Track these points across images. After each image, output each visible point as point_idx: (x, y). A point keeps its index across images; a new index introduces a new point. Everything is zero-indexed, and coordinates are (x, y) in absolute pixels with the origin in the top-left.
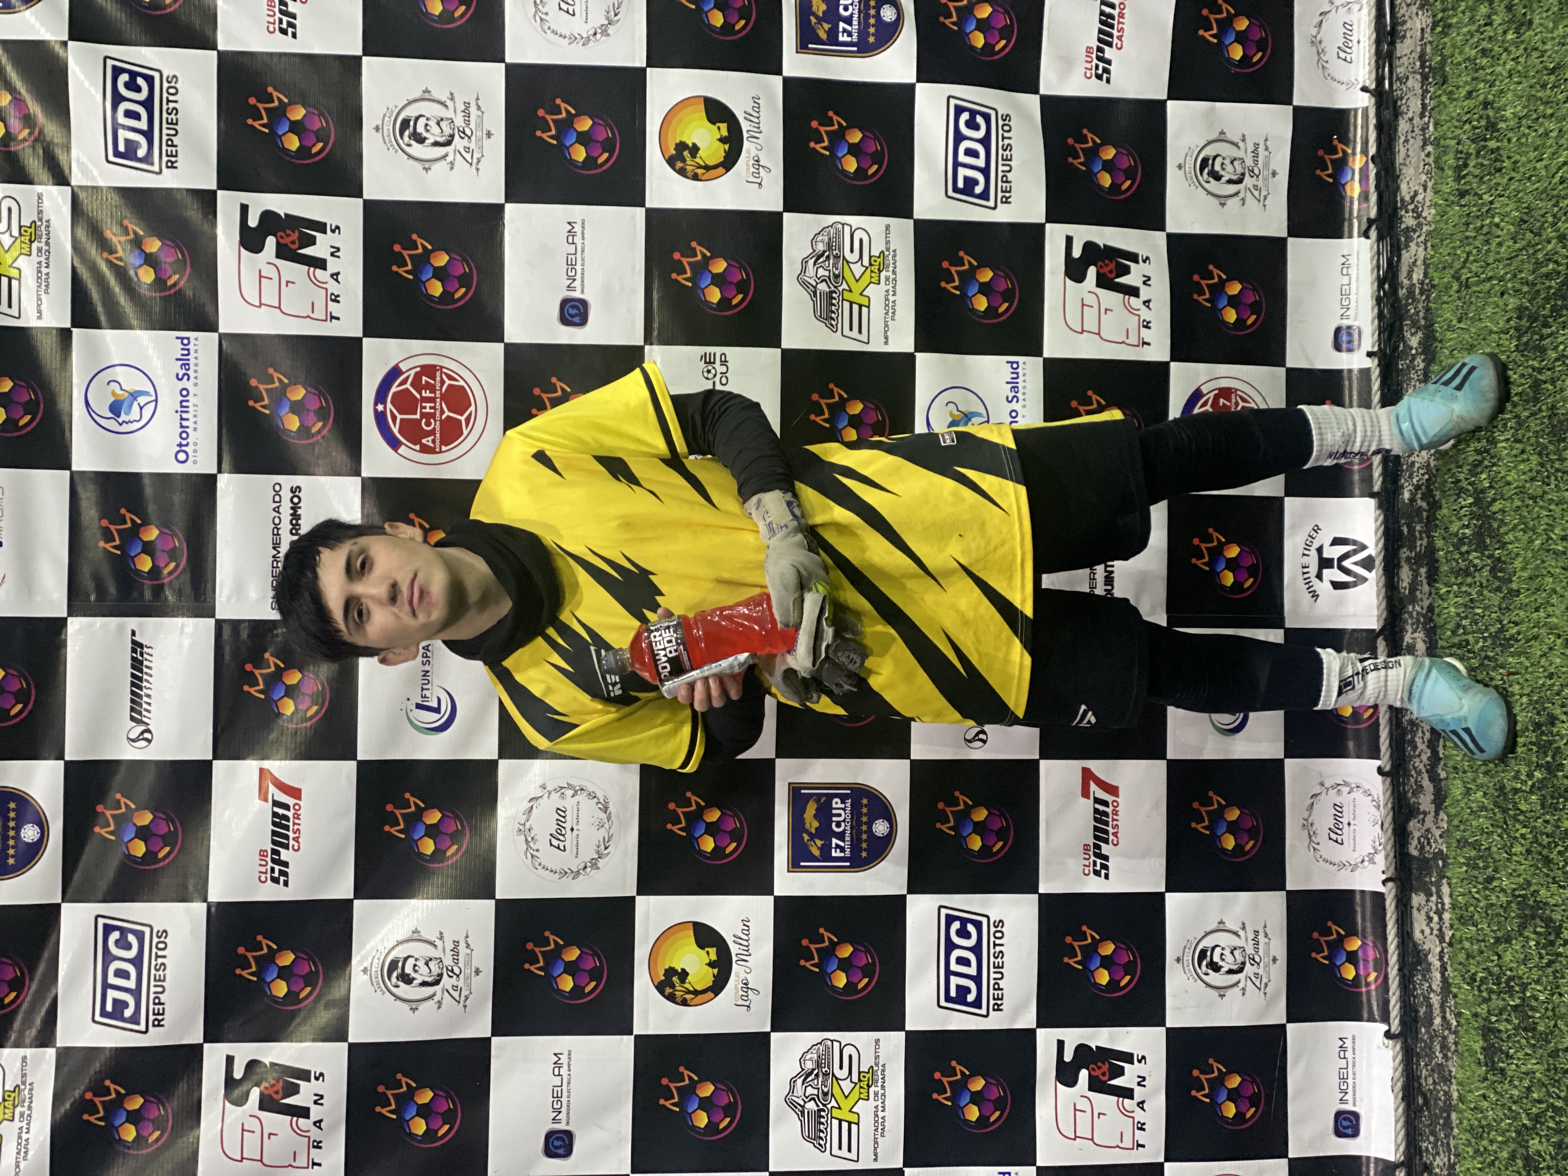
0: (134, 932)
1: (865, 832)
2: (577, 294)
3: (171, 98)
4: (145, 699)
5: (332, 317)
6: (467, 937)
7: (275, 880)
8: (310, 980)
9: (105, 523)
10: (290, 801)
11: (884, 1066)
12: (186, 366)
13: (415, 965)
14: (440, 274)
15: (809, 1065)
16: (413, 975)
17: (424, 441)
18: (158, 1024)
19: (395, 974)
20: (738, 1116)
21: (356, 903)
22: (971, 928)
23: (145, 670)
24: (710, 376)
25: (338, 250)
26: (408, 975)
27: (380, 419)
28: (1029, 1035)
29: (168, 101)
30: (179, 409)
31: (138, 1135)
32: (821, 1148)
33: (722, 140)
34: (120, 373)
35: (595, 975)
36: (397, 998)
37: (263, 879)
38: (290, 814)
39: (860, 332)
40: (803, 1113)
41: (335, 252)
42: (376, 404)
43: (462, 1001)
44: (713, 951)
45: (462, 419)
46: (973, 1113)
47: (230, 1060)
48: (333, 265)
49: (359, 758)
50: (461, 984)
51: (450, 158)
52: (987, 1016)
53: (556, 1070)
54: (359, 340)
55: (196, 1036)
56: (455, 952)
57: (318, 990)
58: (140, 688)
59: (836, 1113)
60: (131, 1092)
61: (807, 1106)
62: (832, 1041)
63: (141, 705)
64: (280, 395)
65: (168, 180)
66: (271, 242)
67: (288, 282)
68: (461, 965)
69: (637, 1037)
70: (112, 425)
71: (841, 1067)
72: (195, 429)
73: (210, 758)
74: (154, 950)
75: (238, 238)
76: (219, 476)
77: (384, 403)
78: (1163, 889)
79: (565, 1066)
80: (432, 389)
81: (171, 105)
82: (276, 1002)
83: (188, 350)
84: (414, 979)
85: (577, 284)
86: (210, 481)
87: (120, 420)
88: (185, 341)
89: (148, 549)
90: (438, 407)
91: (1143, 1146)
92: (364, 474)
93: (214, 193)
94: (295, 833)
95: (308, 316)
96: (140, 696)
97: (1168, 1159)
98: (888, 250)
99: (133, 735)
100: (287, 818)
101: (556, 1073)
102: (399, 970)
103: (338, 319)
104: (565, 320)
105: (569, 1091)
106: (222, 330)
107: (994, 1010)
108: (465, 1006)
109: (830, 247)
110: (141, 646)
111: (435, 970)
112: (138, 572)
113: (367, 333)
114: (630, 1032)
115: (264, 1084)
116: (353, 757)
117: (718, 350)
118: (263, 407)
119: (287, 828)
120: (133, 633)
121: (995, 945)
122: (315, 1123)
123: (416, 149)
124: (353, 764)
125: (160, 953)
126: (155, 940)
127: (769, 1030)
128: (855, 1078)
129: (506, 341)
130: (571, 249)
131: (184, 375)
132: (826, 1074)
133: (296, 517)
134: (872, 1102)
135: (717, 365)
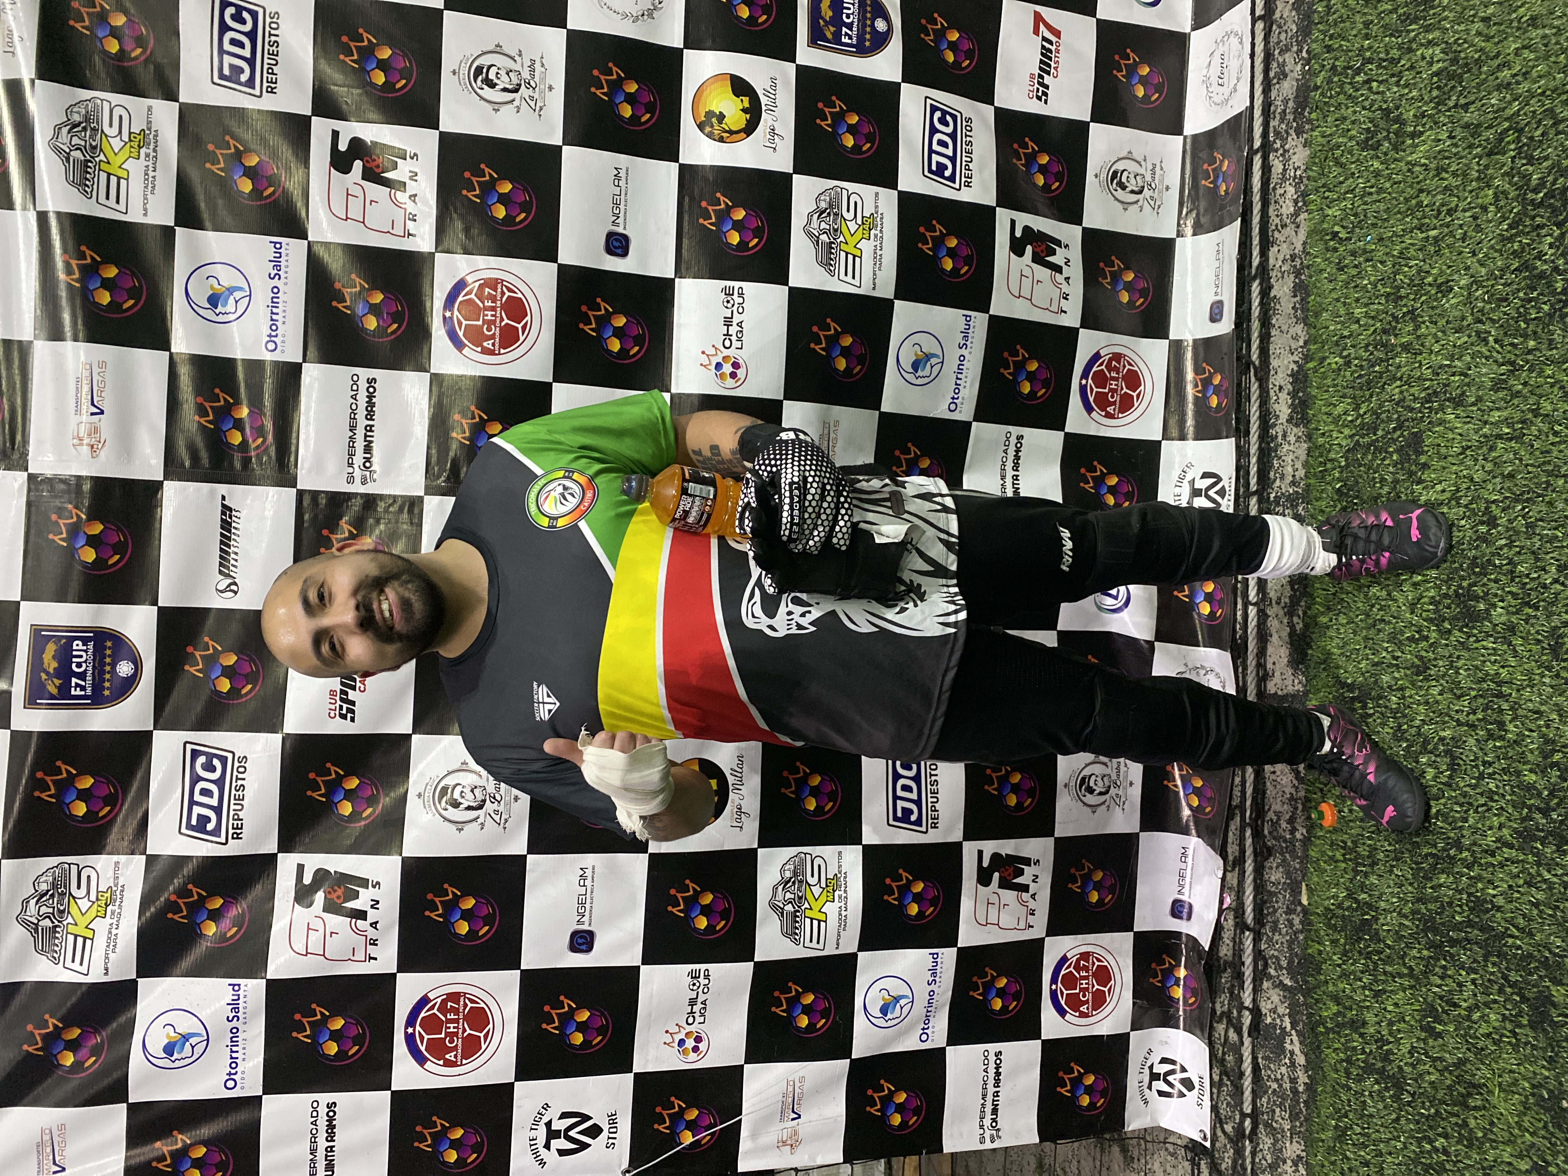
0: (218, 757)
2: (620, 230)
3: (273, 32)
4: (233, 556)
5: (410, 235)
7: (343, 717)
8: (372, 800)
9: (200, 400)
11: (846, 874)
12: (277, 267)
13: (462, 792)
14: (504, 200)
15: (788, 874)
16: (460, 800)
17: (485, 344)
18: (237, 837)
19: (445, 799)
21: (414, 737)
23: (233, 531)
24: (729, 305)
25: (416, 174)
26: (456, 800)
27: (448, 323)
28: (957, 848)
29: (270, 35)
30: (270, 305)
31: (218, 931)
32: (797, 942)
33: (744, 110)
34: (219, 271)
36: (446, 819)
37: (332, 715)
39: (854, 278)
40: (782, 913)
41: (414, 176)
42: (444, 311)
43: (502, 823)
44: (713, 782)
45: (520, 326)
47: (301, 868)
48: (411, 187)
50: (501, 809)
51: (516, 103)
52: (927, 833)
53: (582, 882)
54: (432, 255)
55: (271, 846)
57: (379, 810)
59: (809, 913)
60: (211, 894)
61: (786, 908)
62: (806, 854)
63: (229, 561)
65: (268, 104)
66: (358, 166)
67: (372, 201)
68: (504, 791)
69: (650, 855)
70: (209, 314)
71: (813, 876)
72: (284, 323)
74: (235, 773)
76: (304, 365)
77: (452, 309)
79: (589, 879)
81: (273, 39)
82: (342, 820)
83: (280, 253)
84: (461, 804)
85: (620, 221)
86: (295, 369)
87: (217, 311)
88: (278, 246)
90: (498, 315)
91: (1031, 927)
92: (433, 371)
93: (308, 119)
95: (389, 232)
96: (228, 553)
98: (877, 212)
99: (222, 586)
101: (582, 884)
102: (449, 796)
103: (415, 236)
104: (609, 250)
105: (591, 899)
106: (311, 238)
107: (931, 827)
108: (505, 828)
109: (831, 206)
110: (230, 510)
111: (481, 795)
112: (229, 445)
113: (438, 250)
114: (645, 851)
115: (328, 889)
117: (737, 284)
118: (345, 307)
120: (223, 498)
121: (931, 775)
122: (371, 924)
123: (487, 92)
125: (240, 776)
126: (236, 764)
127: (756, 846)
128: (823, 884)
129: (559, 262)
130: (617, 191)
131: (277, 274)
132: (800, 882)
133: (371, 404)
134: (837, 904)
135: (735, 296)
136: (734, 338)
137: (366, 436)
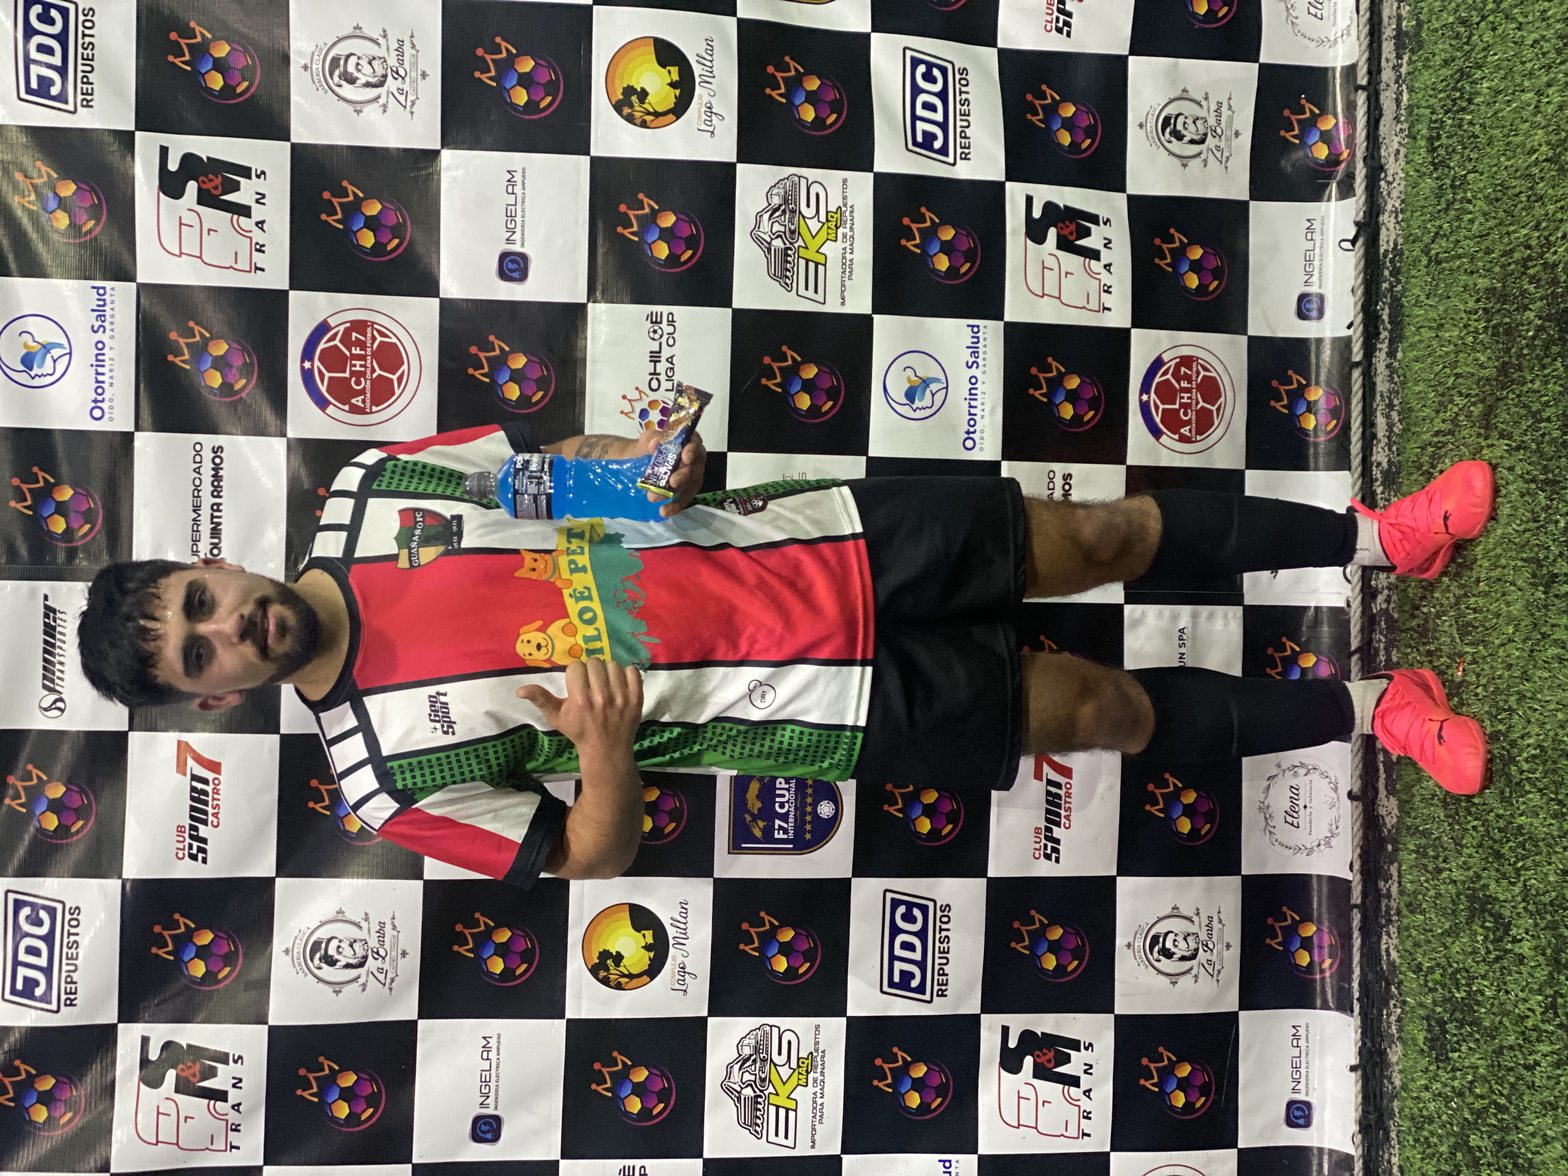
0: (45, 908)
1: (810, 814)
2: (517, 248)
3: (87, 32)
4: (58, 666)
5: (257, 269)
6: (393, 918)
7: (194, 857)
8: (229, 959)
9: (16, 481)
10: (209, 775)
11: (823, 1052)
12: (101, 317)
13: (339, 947)
14: (372, 223)
15: (747, 1051)
16: (337, 957)
17: (353, 401)
18: (71, 1003)
19: (318, 956)
20: (672, 1102)
21: (278, 880)
22: (917, 912)
23: (58, 636)
24: (657, 336)
25: (264, 196)
26: (332, 957)
27: (307, 377)
28: (974, 1021)
29: (84, 35)
30: (95, 363)
31: (49, 1118)
32: (758, 1135)
33: (673, 85)
34: (31, 324)
35: (526, 956)
36: (320, 980)
37: (180, 855)
38: (209, 789)
39: (816, 291)
40: (739, 1099)
41: (261, 198)
42: (302, 361)
43: (389, 984)
44: (649, 934)
45: (395, 377)
46: (914, 1100)
47: (145, 1041)
48: (258, 212)
49: (282, 732)
50: (386, 966)
51: (382, 101)
52: (930, 1002)
53: (485, 1054)
54: (285, 293)
55: (110, 1016)
56: (381, 932)
57: (237, 970)
58: (52, 654)
59: (773, 1099)
60: (41, 1073)
61: (744, 1092)
62: (771, 1026)
63: (53, 673)
64: (199, 351)
65: (84, 120)
66: (192, 187)
67: (209, 230)
68: (387, 946)
69: (569, 1021)
70: (23, 378)
71: (780, 1053)
72: (111, 385)
73: (126, 728)
74: (66, 927)
75: (157, 183)
76: (136, 434)
77: (311, 360)
78: (1114, 873)
79: (494, 1050)
80: (363, 345)
81: (87, 40)
82: (194, 982)
83: (104, 300)
84: (337, 961)
85: (517, 237)
86: (127, 439)
87: (33, 373)
88: (101, 292)
89: (61, 509)
90: (369, 365)
91: (1089, 1135)
92: (290, 434)
93: (131, 134)
94: (214, 808)
95: (231, 267)
96: (53, 664)
97: (1114, 1148)
98: (845, 205)
99: (46, 703)
100: (206, 793)
101: (485, 1057)
102: (322, 951)
103: (262, 270)
104: (504, 274)
105: (497, 1076)
106: (140, 280)
107: (938, 995)
108: (391, 989)
109: (785, 201)
110: (54, 611)
111: (360, 952)
112: (50, 533)
113: (293, 287)
114: (562, 1016)
115: (180, 1066)
116: (276, 731)
117: (665, 309)
118: (183, 361)
119: (206, 803)
120: (46, 598)
121: (941, 930)
122: (233, 1107)
123: (347, 91)
124: (276, 738)
125: (73, 930)
126: (68, 917)
127: (705, 1014)
128: (794, 1065)
129: (441, 296)
130: (511, 199)
131: (101, 326)
132: (764, 1060)
133: (217, 477)
134: (810, 1089)
135: (664, 325)
136: (663, 378)
137: (213, 517)
